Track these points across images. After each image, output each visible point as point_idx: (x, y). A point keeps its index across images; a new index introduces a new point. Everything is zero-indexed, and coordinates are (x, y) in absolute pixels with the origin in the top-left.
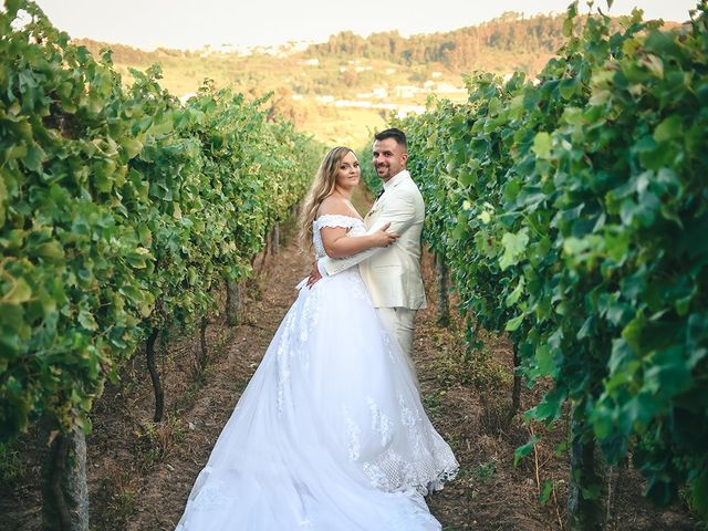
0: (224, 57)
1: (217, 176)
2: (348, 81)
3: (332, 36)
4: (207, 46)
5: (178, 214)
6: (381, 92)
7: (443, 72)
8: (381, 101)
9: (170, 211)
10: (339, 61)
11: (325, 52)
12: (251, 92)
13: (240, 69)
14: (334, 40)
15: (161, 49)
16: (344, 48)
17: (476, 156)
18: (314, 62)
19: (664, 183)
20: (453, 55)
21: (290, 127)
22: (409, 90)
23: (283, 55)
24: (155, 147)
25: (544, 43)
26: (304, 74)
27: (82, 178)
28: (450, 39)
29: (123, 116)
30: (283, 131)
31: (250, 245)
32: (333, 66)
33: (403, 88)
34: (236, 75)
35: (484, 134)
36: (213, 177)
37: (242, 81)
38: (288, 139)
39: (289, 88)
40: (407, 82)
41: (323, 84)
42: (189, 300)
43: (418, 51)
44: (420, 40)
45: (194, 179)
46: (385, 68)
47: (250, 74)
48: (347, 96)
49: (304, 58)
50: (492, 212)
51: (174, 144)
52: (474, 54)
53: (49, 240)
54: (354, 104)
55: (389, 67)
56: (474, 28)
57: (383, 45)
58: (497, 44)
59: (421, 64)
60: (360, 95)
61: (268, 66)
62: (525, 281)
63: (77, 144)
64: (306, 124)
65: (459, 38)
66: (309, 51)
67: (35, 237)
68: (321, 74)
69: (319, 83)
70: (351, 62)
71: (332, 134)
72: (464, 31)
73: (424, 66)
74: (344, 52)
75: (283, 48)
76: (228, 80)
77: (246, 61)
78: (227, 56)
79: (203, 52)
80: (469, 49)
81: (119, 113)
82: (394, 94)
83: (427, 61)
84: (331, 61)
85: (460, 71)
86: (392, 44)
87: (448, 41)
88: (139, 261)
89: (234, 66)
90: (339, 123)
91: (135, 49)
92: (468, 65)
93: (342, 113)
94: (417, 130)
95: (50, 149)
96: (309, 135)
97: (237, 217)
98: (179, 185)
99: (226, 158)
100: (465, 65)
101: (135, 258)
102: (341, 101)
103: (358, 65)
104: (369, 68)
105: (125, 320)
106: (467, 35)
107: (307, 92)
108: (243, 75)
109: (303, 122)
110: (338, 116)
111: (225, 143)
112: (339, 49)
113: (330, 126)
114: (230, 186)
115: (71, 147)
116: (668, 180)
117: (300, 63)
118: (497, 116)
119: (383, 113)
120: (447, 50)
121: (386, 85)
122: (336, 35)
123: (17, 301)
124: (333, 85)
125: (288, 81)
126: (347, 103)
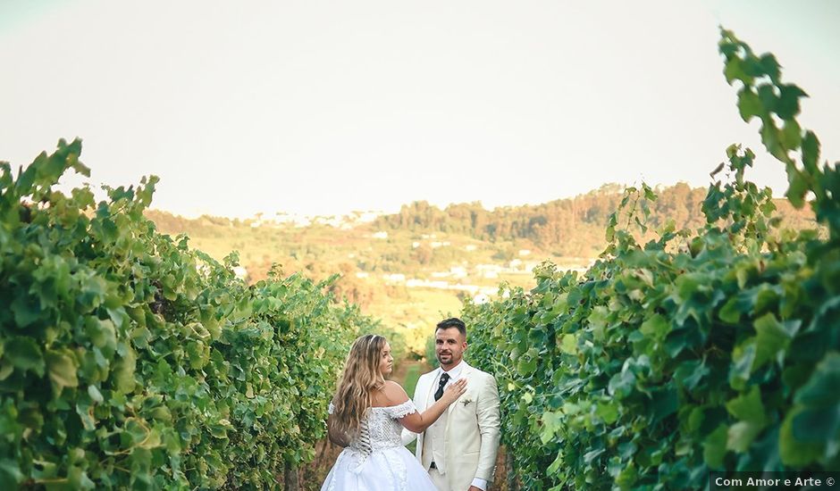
0: (279, 228)
1: (283, 360)
2: (421, 258)
3: (405, 207)
4: (260, 215)
5: (250, 393)
6: (459, 271)
7: (533, 250)
8: (460, 281)
9: (243, 390)
10: (411, 234)
11: (396, 225)
12: (308, 267)
13: (296, 242)
14: (407, 211)
15: (205, 217)
16: (417, 220)
17: (536, 346)
18: (383, 235)
19: (641, 365)
20: (545, 232)
21: (355, 311)
22: (493, 270)
23: (347, 226)
24: (232, 329)
25: (650, 220)
26: (370, 249)
27: (180, 356)
28: (542, 212)
29: (213, 302)
30: (347, 315)
31: (313, 430)
32: (404, 240)
33: (487, 267)
34: (292, 248)
35: (540, 326)
36: (280, 361)
37: (298, 256)
38: (352, 324)
39: (353, 264)
40: (489, 260)
41: (391, 262)
42: (257, 476)
43: (503, 225)
44: (506, 213)
45: (264, 361)
46: (464, 243)
47: (308, 247)
48: (418, 275)
49: (371, 230)
50: (534, 393)
51: (250, 328)
52: (568, 230)
53: (160, 405)
54: (427, 283)
55: (469, 243)
56: (568, 201)
57: (463, 218)
58: (595, 219)
59: (506, 240)
60: (435, 275)
61: (328, 238)
62: (563, 454)
63: (176, 327)
64: (371, 306)
65: (552, 212)
66: (377, 223)
67: (148, 402)
68: (392, 249)
69: (388, 260)
70: (425, 237)
71: (401, 318)
72: (557, 204)
73: (511, 243)
74: (417, 225)
75: (347, 219)
76: (282, 253)
77: (304, 233)
78: (281, 227)
79: (254, 221)
80: (562, 224)
81: (209, 300)
82: (474, 274)
83: (513, 237)
84: (402, 235)
85: (552, 249)
86: (474, 217)
87: (538, 214)
88: (221, 432)
89: (290, 239)
90: (410, 305)
91: (175, 215)
92: (561, 242)
93: (412, 294)
94: (489, 318)
95: (154, 331)
96: (375, 319)
97: (301, 402)
98: (251, 366)
99: (292, 342)
100: (558, 242)
101: (218, 428)
102: (413, 280)
103: (434, 240)
104: (446, 244)
105: (209, 483)
106: (560, 209)
107: (374, 269)
108: (300, 248)
109: (368, 303)
110: (409, 298)
111: (292, 327)
112: (412, 221)
113: (399, 309)
114: (296, 370)
115: (171, 328)
116: (643, 364)
117: (366, 236)
118: (551, 309)
119: (461, 295)
120: (537, 225)
121: (465, 263)
122: (409, 206)
123: (149, 447)
124: (403, 262)
125: (352, 256)
126: (419, 283)
